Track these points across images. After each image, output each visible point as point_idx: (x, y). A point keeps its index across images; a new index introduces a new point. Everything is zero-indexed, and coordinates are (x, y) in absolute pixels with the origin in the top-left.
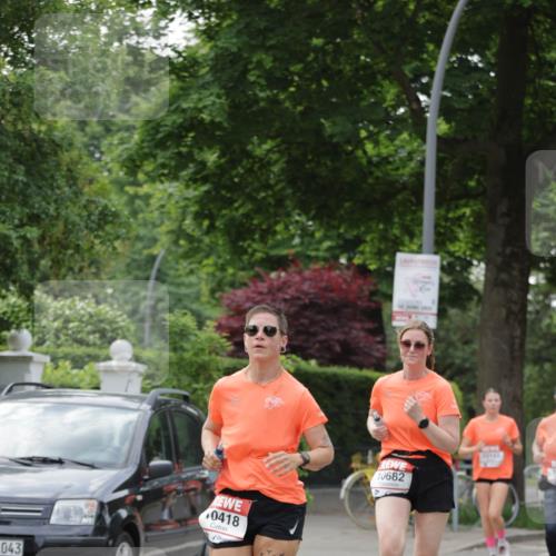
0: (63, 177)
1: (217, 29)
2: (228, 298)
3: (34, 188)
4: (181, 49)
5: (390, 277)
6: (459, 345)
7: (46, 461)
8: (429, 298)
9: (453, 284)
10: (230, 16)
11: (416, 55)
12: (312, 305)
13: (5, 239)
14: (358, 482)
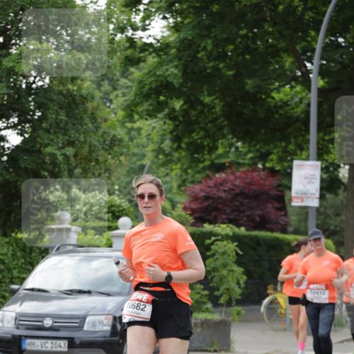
0: (88, 117)
1: (181, 25)
2: (190, 190)
3: (70, 125)
4: (159, 37)
5: (289, 175)
6: (333, 217)
7: (80, 292)
8: (315, 188)
9: (328, 179)
10: (189, 17)
11: (302, 39)
12: (241, 194)
13: (53, 155)
14: (272, 302)
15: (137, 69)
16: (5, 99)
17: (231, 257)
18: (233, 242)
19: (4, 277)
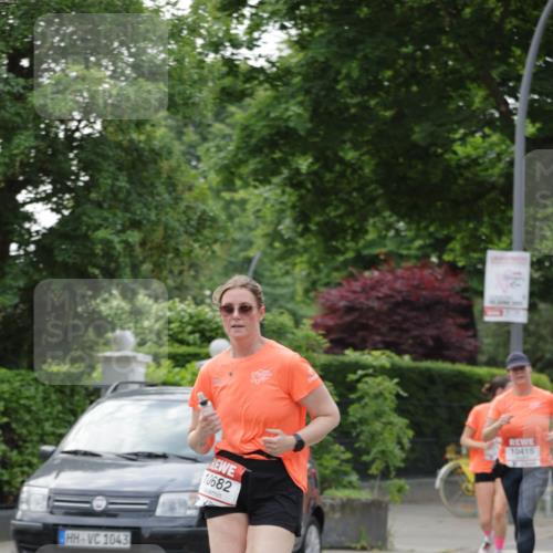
0: (163, 183)
1: (309, 38)
2: (323, 298)
3: (134, 196)
4: (274, 59)
5: (480, 274)
7: (151, 456)
8: (520, 293)
9: (542, 279)
10: (322, 27)
11: (503, 60)
12: (406, 303)
13: (107, 243)
14: (452, 473)
15: (241, 107)
16: (32, 155)
17: (388, 402)
18: (392, 378)
19: (30, 433)
